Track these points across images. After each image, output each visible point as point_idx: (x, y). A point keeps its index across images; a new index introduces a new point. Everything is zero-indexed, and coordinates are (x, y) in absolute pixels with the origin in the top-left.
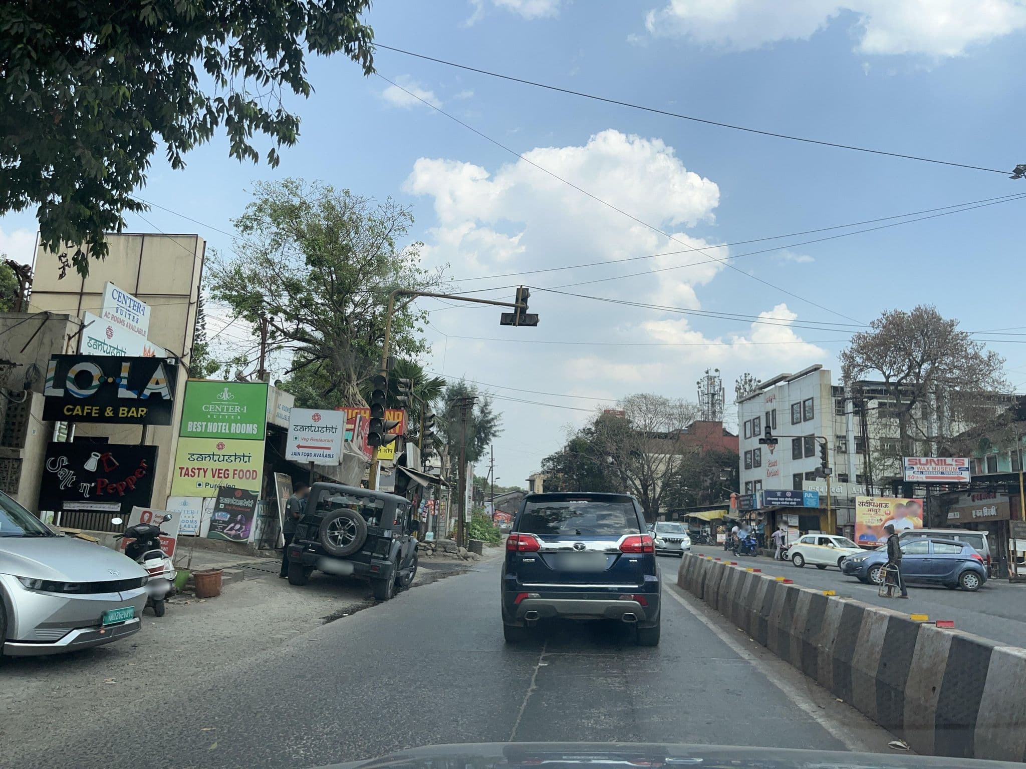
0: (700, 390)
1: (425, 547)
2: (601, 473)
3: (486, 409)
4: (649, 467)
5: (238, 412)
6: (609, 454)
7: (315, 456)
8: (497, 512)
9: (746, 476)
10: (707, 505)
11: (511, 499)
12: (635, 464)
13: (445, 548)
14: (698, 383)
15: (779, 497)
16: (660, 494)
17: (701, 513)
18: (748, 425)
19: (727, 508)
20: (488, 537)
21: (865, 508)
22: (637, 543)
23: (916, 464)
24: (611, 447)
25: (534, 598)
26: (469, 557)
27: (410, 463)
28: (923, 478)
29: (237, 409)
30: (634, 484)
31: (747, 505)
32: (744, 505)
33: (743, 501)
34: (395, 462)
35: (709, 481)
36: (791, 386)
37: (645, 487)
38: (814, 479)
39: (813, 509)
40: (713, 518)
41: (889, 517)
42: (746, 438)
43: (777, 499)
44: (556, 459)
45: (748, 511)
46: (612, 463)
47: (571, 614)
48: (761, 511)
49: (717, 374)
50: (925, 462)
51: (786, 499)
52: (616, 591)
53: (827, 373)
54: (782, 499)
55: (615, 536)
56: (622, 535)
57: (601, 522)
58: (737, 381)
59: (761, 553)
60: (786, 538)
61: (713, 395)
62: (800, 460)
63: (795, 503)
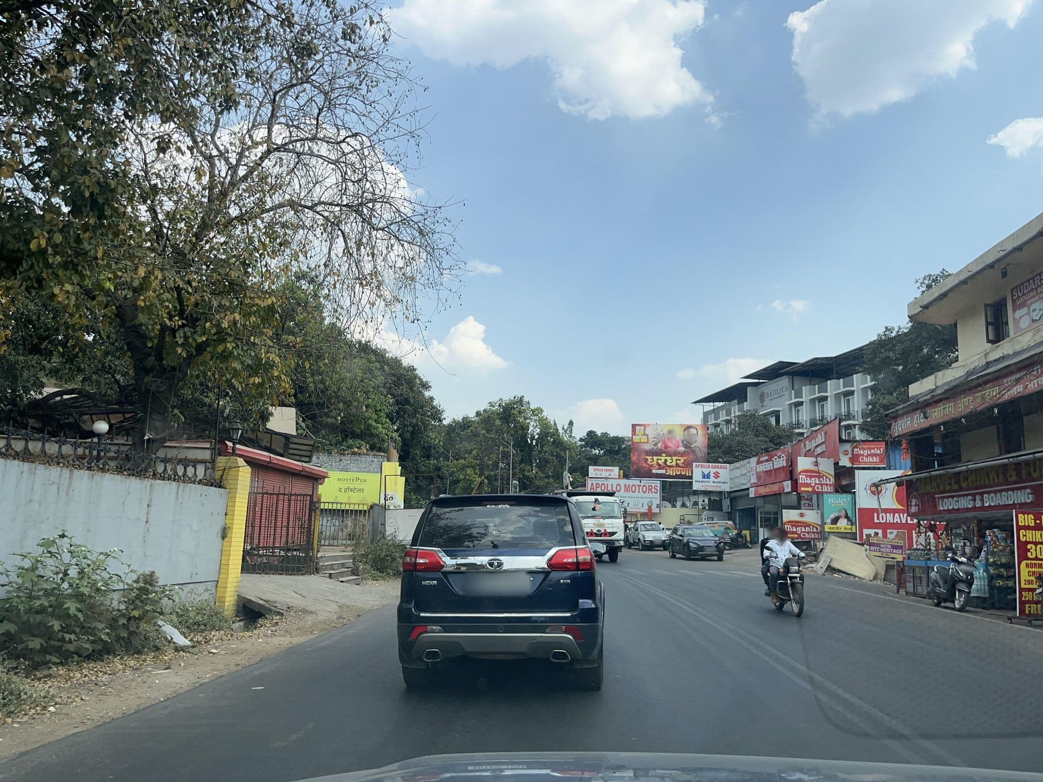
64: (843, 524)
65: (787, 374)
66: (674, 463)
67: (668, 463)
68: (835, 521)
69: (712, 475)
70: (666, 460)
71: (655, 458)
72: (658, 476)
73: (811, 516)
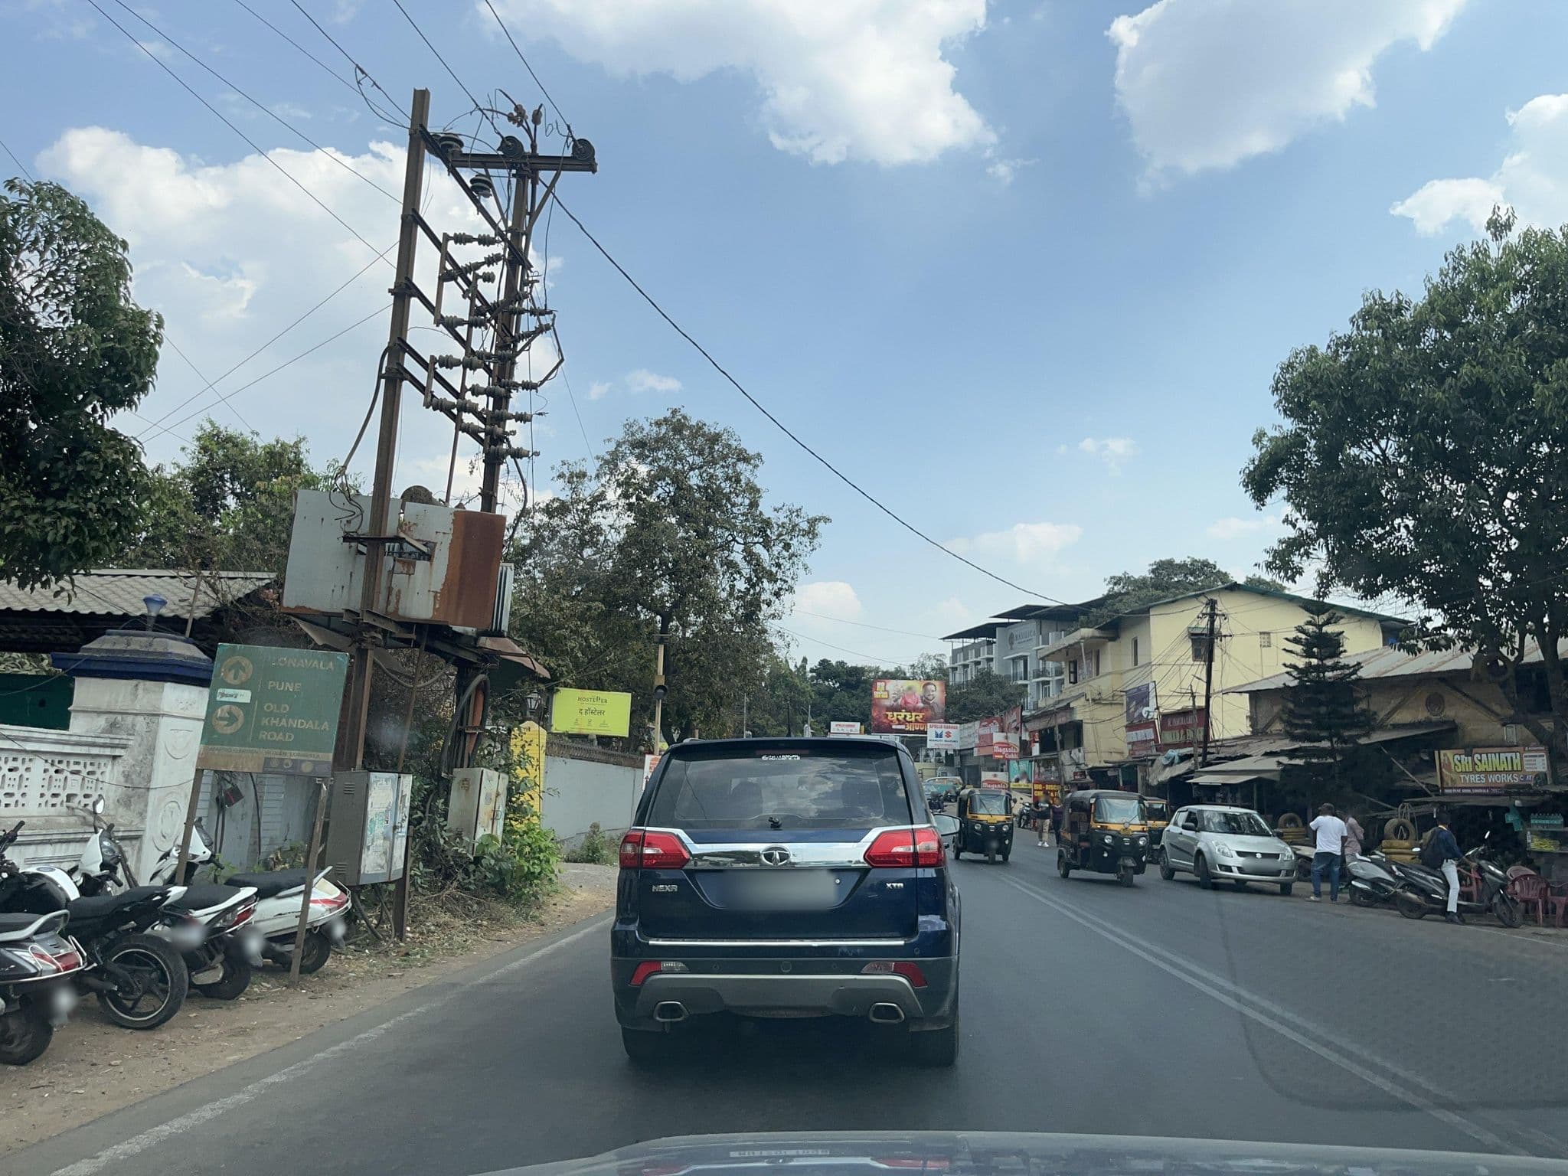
64: (1023, 783)
65: (1035, 617)
66: (913, 719)
67: (907, 719)
68: (1017, 780)
69: (944, 734)
70: (906, 716)
71: (895, 714)
72: (898, 731)
73: (1001, 776)
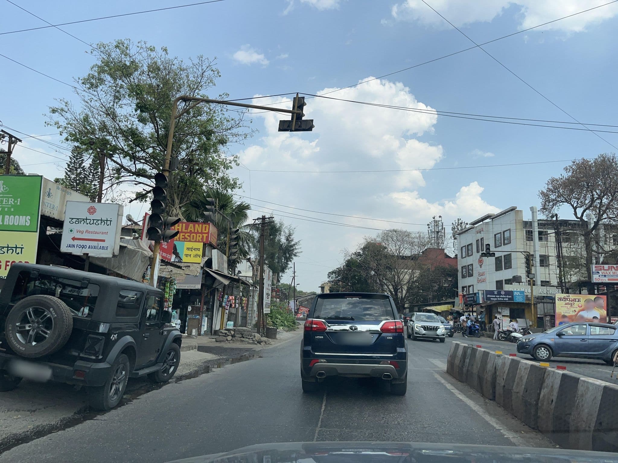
0: (429, 229)
1: (226, 334)
2: (366, 281)
3: (290, 238)
4: (399, 277)
5: (11, 204)
6: (372, 269)
7: (89, 248)
8: (301, 307)
9: (462, 282)
10: (436, 302)
11: (309, 299)
12: (389, 275)
13: (242, 335)
14: (428, 225)
15: (496, 295)
16: (406, 295)
17: (435, 307)
18: (464, 249)
19: (453, 304)
20: (286, 324)
21: (563, 303)
22: (392, 326)
23: (601, 270)
24: (373, 264)
25: (323, 363)
26: (262, 342)
27: (215, 266)
28: (606, 280)
29: (11, 201)
30: (389, 288)
31: (471, 300)
32: (469, 301)
33: (468, 298)
34: (202, 265)
35: (437, 286)
36: (494, 223)
37: (396, 290)
38: (511, 284)
39: (521, 303)
40: (443, 310)
41: (581, 308)
42: (462, 258)
43: (494, 296)
44: (338, 272)
45: (471, 305)
46: (374, 275)
47: (346, 374)
48: (483, 305)
49: (440, 219)
50: (607, 268)
51: (501, 296)
52: (378, 359)
53: (520, 212)
54: (498, 296)
55: (377, 322)
56: (382, 321)
57: (365, 312)
58: (453, 224)
59: (483, 335)
60: (501, 324)
61: (438, 232)
62: (500, 271)
63: (507, 299)
